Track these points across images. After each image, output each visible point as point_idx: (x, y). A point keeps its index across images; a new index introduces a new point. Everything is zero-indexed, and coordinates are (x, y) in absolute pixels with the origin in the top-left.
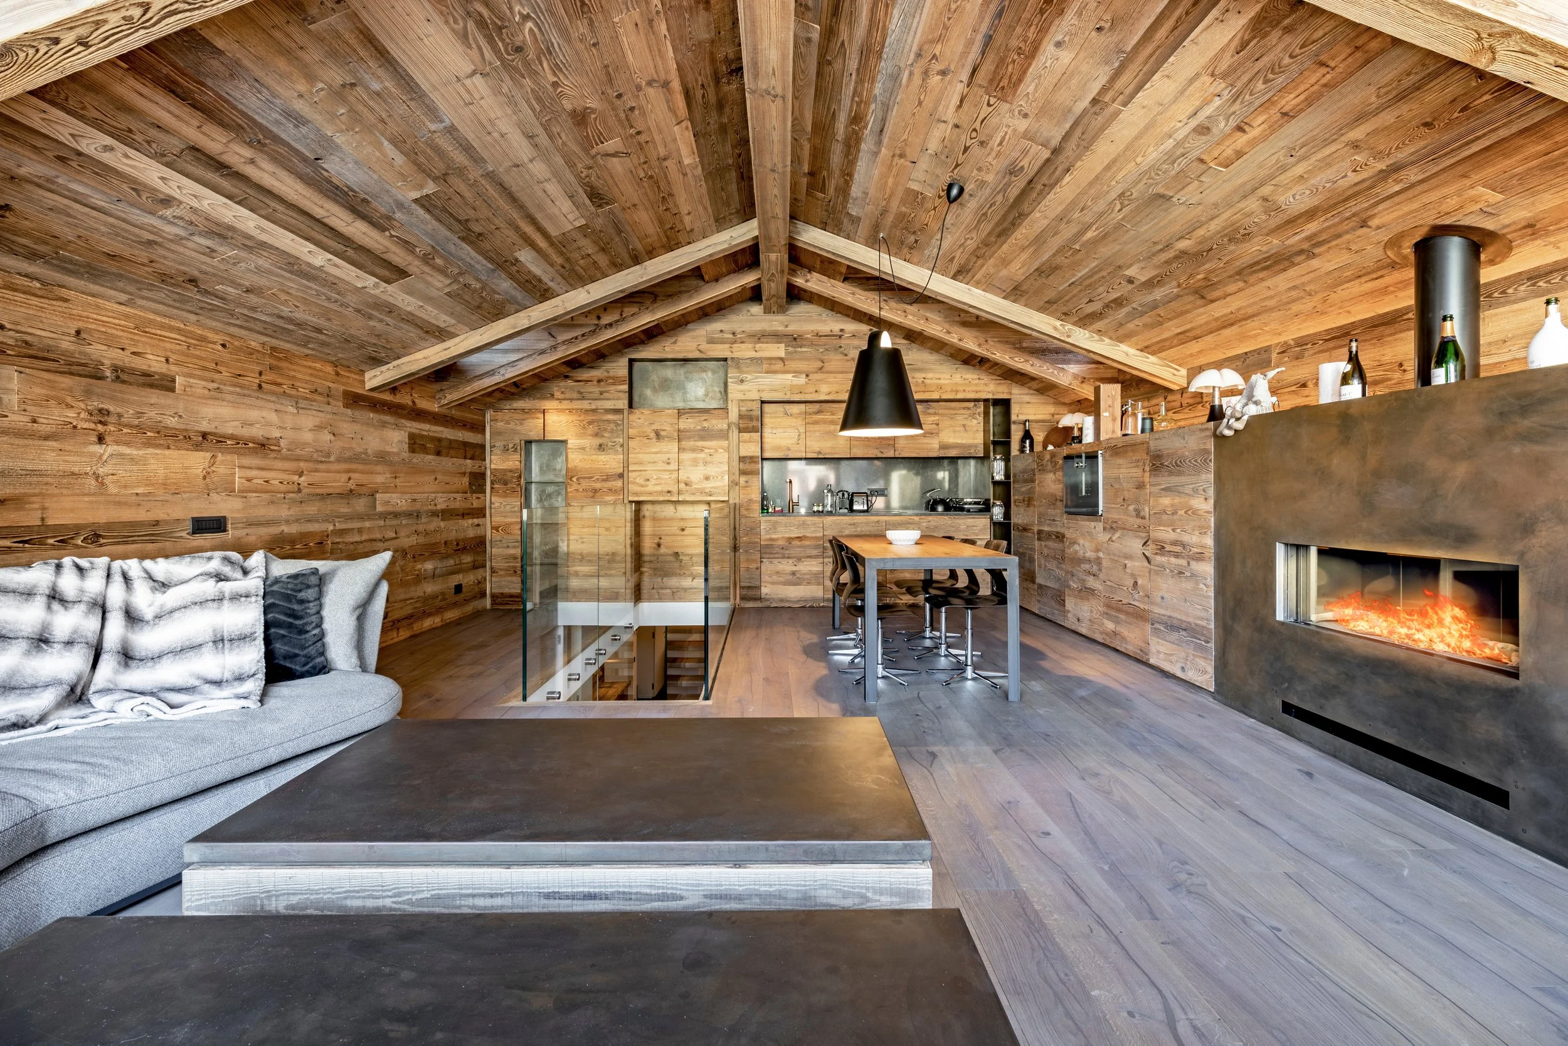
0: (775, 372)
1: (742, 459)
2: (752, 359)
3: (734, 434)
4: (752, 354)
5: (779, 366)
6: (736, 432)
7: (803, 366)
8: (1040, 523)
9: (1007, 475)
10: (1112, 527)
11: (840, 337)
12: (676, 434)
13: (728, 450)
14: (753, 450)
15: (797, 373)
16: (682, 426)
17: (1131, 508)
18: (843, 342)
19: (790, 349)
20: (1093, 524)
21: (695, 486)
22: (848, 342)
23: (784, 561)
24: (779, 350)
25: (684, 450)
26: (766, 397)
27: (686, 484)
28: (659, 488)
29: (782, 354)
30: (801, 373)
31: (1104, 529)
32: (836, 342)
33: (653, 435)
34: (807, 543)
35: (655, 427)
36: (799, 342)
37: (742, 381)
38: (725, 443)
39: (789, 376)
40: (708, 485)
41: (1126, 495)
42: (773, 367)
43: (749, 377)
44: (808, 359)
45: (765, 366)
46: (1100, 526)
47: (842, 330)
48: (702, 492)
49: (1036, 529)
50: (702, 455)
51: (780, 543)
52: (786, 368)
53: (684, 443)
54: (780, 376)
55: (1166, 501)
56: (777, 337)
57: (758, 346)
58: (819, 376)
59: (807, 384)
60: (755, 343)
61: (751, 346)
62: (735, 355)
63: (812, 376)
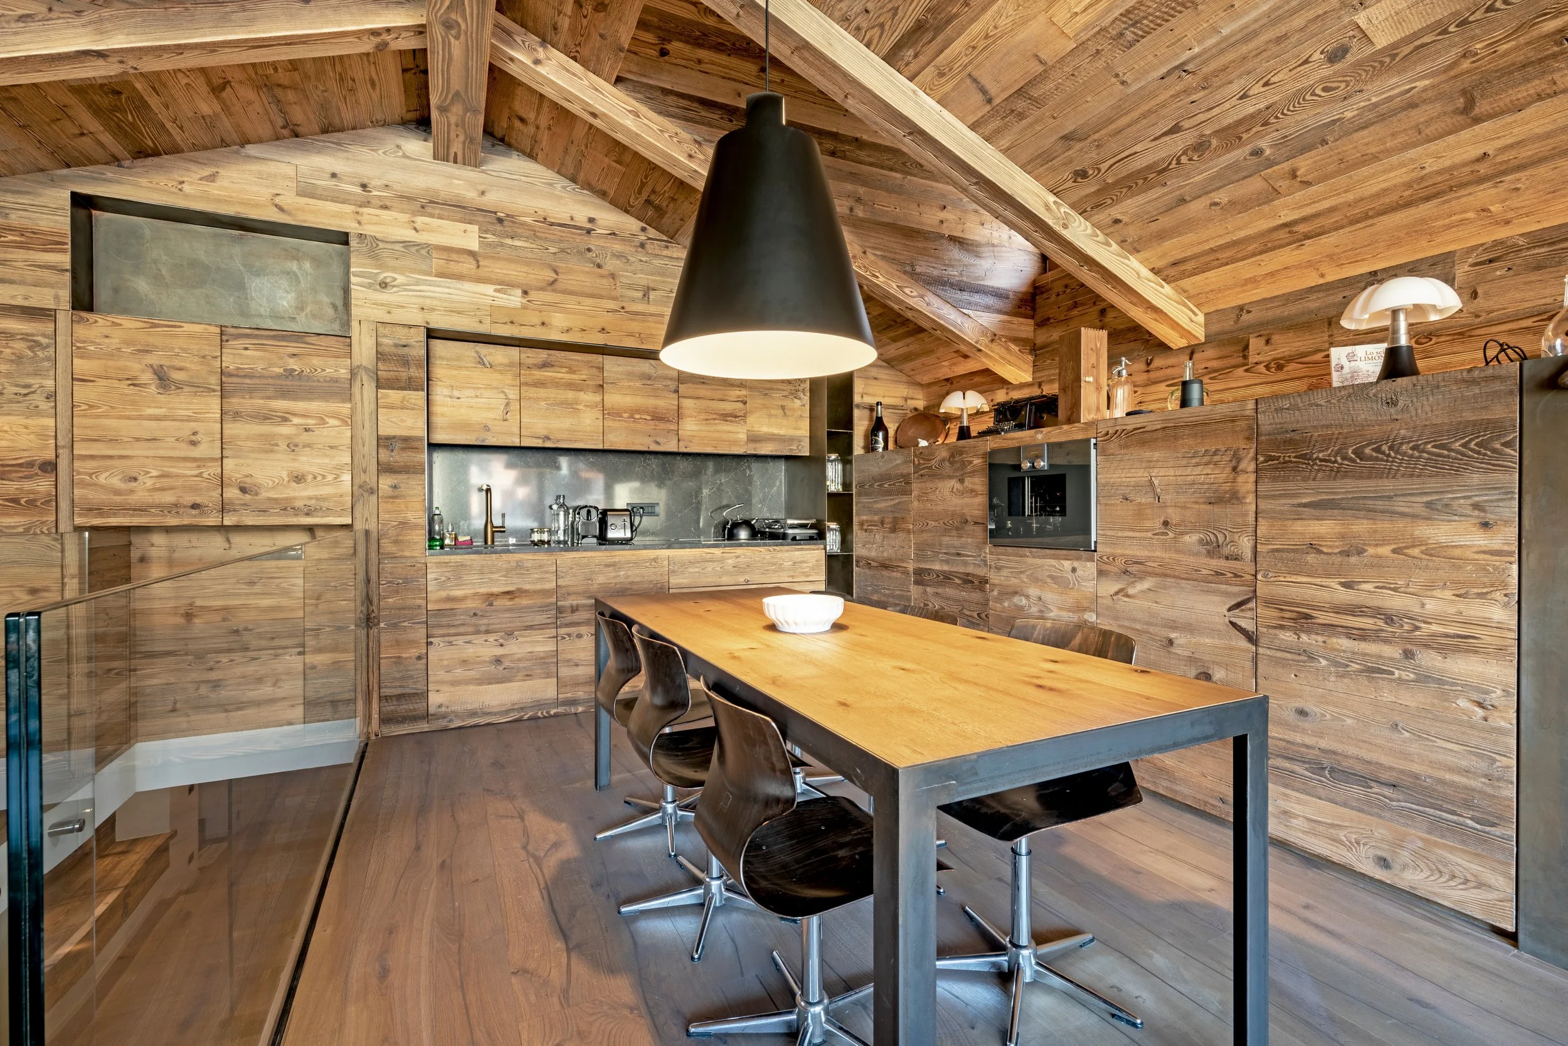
0: (459, 277)
1: (384, 442)
2: (407, 244)
3: (366, 391)
4: (409, 235)
5: (468, 266)
6: (369, 388)
7: (514, 272)
8: (920, 557)
9: (846, 485)
10: (1131, 570)
11: (589, 231)
12: (214, 381)
13: (350, 421)
14: (411, 424)
15: (505, 284)
16: (230, 362)
17: (1191, 539)
18: (594, 242)
19: (491, 238)
20: (1067, 564)
21: (264, 494)
22: (601, 243)
23: (479, 639)
24: (468, 237)
25: (237, 415)
26: (440, 322)
27: (243, 490)
28: (168, 498)
29: (474, 246)
30: (512, 285)
31: (1101, 573)
32: (581, 240)
33: (147, 377)
34: (525, 602)
35: (154, 359)
36: (508, 227)
37: (384, 285)
38: (345, 408)
39: (489, 289)
40: (302, 493)
41: (1174, 515)
42: (454, 268)
43: (401, 279)
44: (528, 263)
45: (437, 263)
46: (1091, 568)
47: (591, 220)
48: (286, 507)
49: (911, 567)
50: (285, 430)
51: (470, 604)
52: (482, 272)
53: (235, 403)
54: (468, 286)
55: (1324, 528)
56: (462, 210)
57: (420, 220)
58: (549, 297)
59: (524, 308)
60: (414, 213)
61: (404, 217)
62: (369, 230)
63: (534, 295)
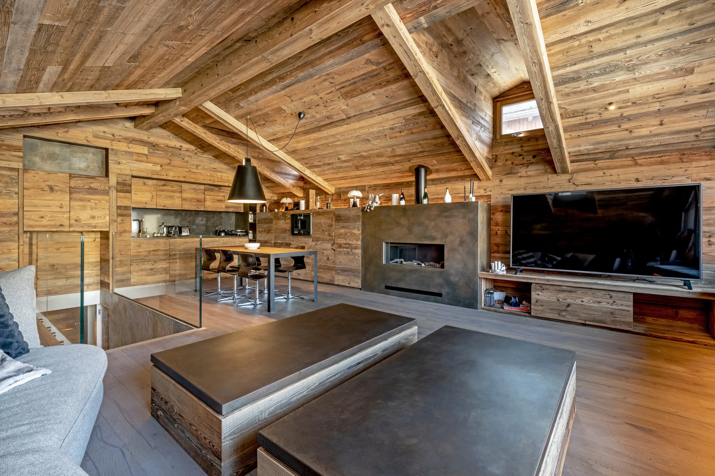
0: (142, 161)
1: (119, 208)
2: (126, 152)
3: (113, 193)
4: (127, 149)
5: (144, 158)
6: (115, 192)
7: (157, 160)
8: (275, 238)
9: (255, 220)
10: (317, 240)
11: (180, 149)
12: (68, 189)
13: (109, 201)
14: (126, 202)
15: (155, 164)
16: (72, 184)
17: (326, 233)
18: (182, 152)
19: (151, 151)
20: (307, 239)
21: (83, 222)
22: (184, 152)
23: (146, 263)
24: (145, 150)
25: (74, 199)
26: (135, 174)
27: (76, 221)
28: (53, 223)
29: (146, 153)
30: (157, 164)
31: (313, 241)
32: (178, 152)
33: (47, 188)
34: (159, 253)
35: (49, 183)
36: (156, 148)
37: (119, 163)
38: (107, 198)
39: (151, 165)
40: (94, 222)
42: (140, 159)
43: (124, 162)
44: (162, 158)
45: (135, 157)
46: (311, 239)
47: (181, 146)
48: (89, 226)
49: (273, 242)
50: (89, 204)
51: (144, 253)
52: (149, 160)
53: (74, 196)
54: (144, 164)
56: (142, 142)
57: (130, 145)
58: (168, 167)
59: (161, 170)
60: (128, 143)
61: (126, 144)
62: (114, 147)
63: (164, 167)
